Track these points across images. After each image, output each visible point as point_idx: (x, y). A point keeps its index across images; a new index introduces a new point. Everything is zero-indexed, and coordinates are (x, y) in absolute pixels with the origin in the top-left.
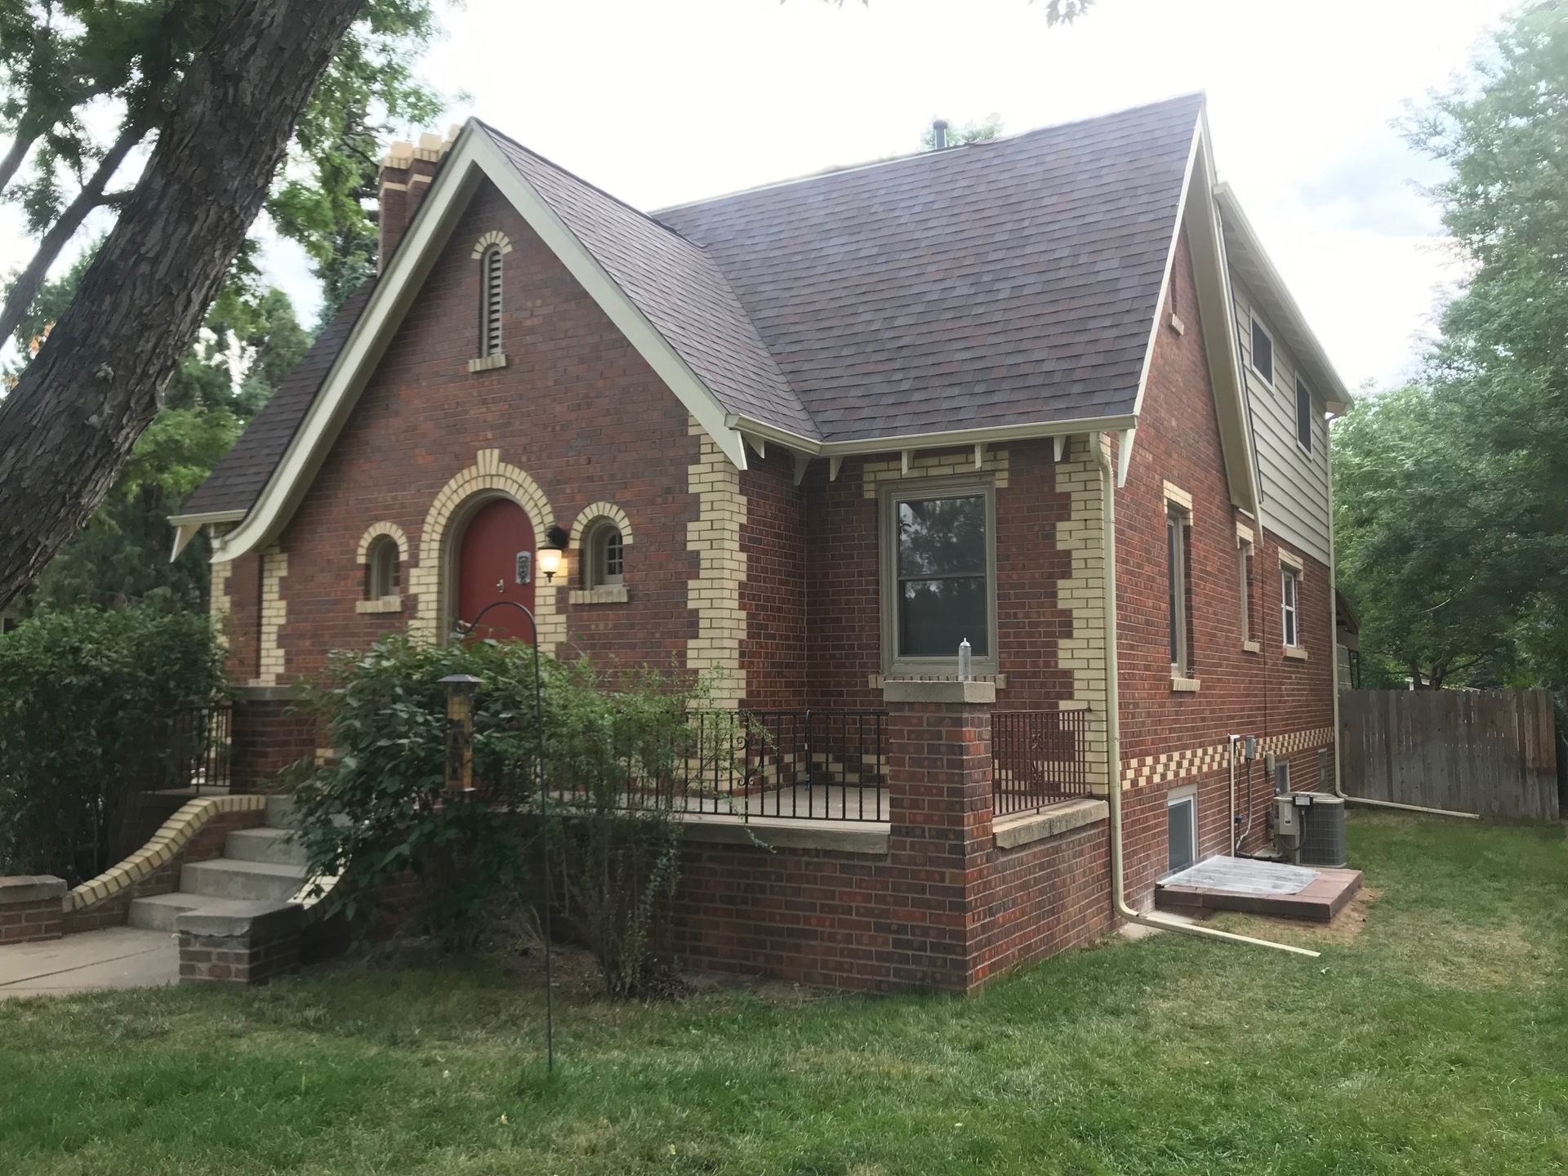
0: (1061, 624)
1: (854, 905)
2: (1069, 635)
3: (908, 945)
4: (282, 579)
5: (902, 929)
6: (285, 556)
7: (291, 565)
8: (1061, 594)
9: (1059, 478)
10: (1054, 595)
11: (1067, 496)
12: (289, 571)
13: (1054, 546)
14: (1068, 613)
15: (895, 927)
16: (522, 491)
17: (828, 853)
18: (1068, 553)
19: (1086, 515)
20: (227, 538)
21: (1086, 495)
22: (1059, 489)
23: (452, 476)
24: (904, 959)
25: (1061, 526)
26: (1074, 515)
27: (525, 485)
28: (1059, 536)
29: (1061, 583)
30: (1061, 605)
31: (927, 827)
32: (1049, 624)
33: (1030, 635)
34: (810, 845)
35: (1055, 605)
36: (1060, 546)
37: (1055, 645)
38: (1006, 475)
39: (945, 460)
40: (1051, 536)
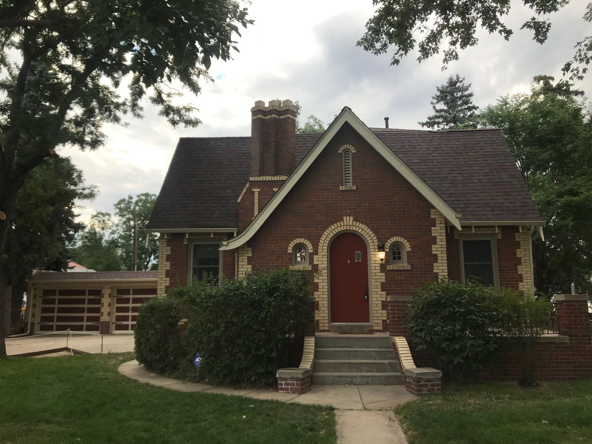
0: (519, 278)
1: (559, 357)
2: (522, 281)
3: (577, 367)
4: (248, 257)
5: (575, 363)
6: (251, 249)
7: (253, 252)
8: (519, 270)
9: (516, 237)
10: (517, 270)
11: (519, 242)
12: (252, 254)
13: (516, 256)
14: (521, 275)
15: (572, 362)
16: (364, 231)
17: (549, 343)
18: (520, 258)
19: (525, 247)
20: (229, 241)
21: (524, 242)
22: (517, 240)
23: (332, 224)
24: (576, 371)
25: (517, 250)
26: (521, 248)
27: (365, 229)
28: (517, 253)
29: (519, 267)
30: (519, 273)
31: (580, 334)
32: (516, 278)
33: (510, 281)
34: (544, 341)
35: (517, 273)
36: (518, 256)
37: (518, 284)
38: (501, 235)
39: (481, 229)
40: (515, 253)
